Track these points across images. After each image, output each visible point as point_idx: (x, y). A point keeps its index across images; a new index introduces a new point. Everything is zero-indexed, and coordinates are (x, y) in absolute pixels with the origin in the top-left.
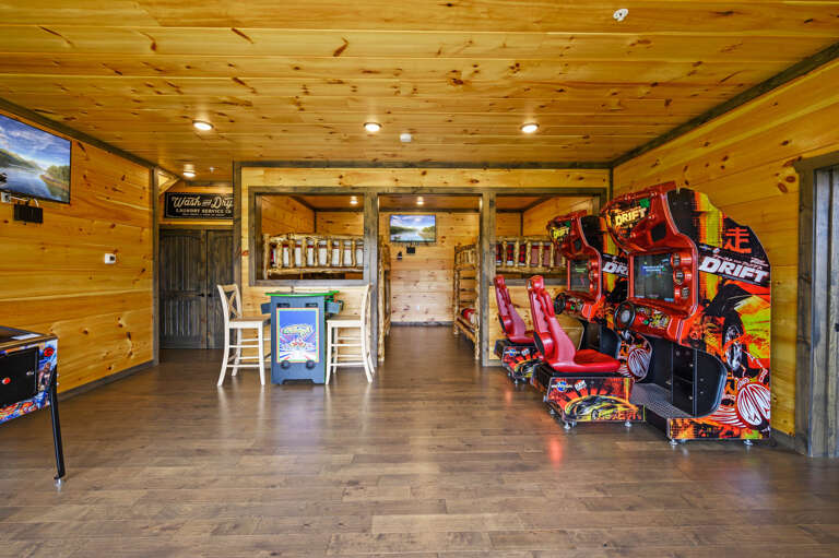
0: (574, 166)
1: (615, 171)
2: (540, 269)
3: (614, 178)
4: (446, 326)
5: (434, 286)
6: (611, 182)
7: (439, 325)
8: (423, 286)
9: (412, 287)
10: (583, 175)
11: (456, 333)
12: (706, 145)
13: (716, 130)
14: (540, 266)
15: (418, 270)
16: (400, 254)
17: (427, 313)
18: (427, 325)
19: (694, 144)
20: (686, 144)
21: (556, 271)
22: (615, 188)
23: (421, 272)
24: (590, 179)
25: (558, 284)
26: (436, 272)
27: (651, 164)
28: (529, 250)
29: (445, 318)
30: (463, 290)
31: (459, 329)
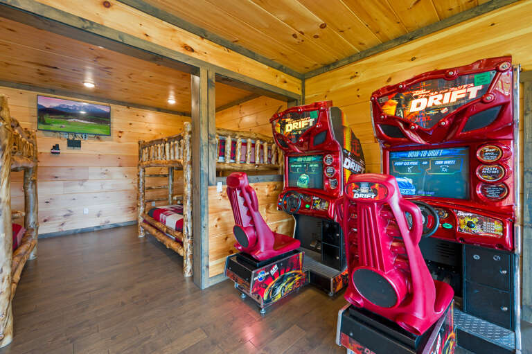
0: (280, 68)
1: (307, 82)
2: (248, 166)
3: (306, 89)
4: (125, 227)
5: (108, 185)
6: (303, 92)
7: (117, 227)
8: (93, 185)
9: (77, 188)
10: (287, 80)
11: (142, 235)
12: (413, 59)
13: (425, 47)
14: (248, 163)
15: (87, 168)
16: (56, 147)
17: (98, 216)
18: (99, 230)
19: (400, 59)
20: (389, 59)
21: (261, 168)
22: (306, 97)
23: (91, 170)
24: (291, 85)
25: (272, 181)
26: (111, 169)
27: (350, 76)
28: (239, 145)
29: (124, 218)
30: (150, 188)
31: (146, 231)
